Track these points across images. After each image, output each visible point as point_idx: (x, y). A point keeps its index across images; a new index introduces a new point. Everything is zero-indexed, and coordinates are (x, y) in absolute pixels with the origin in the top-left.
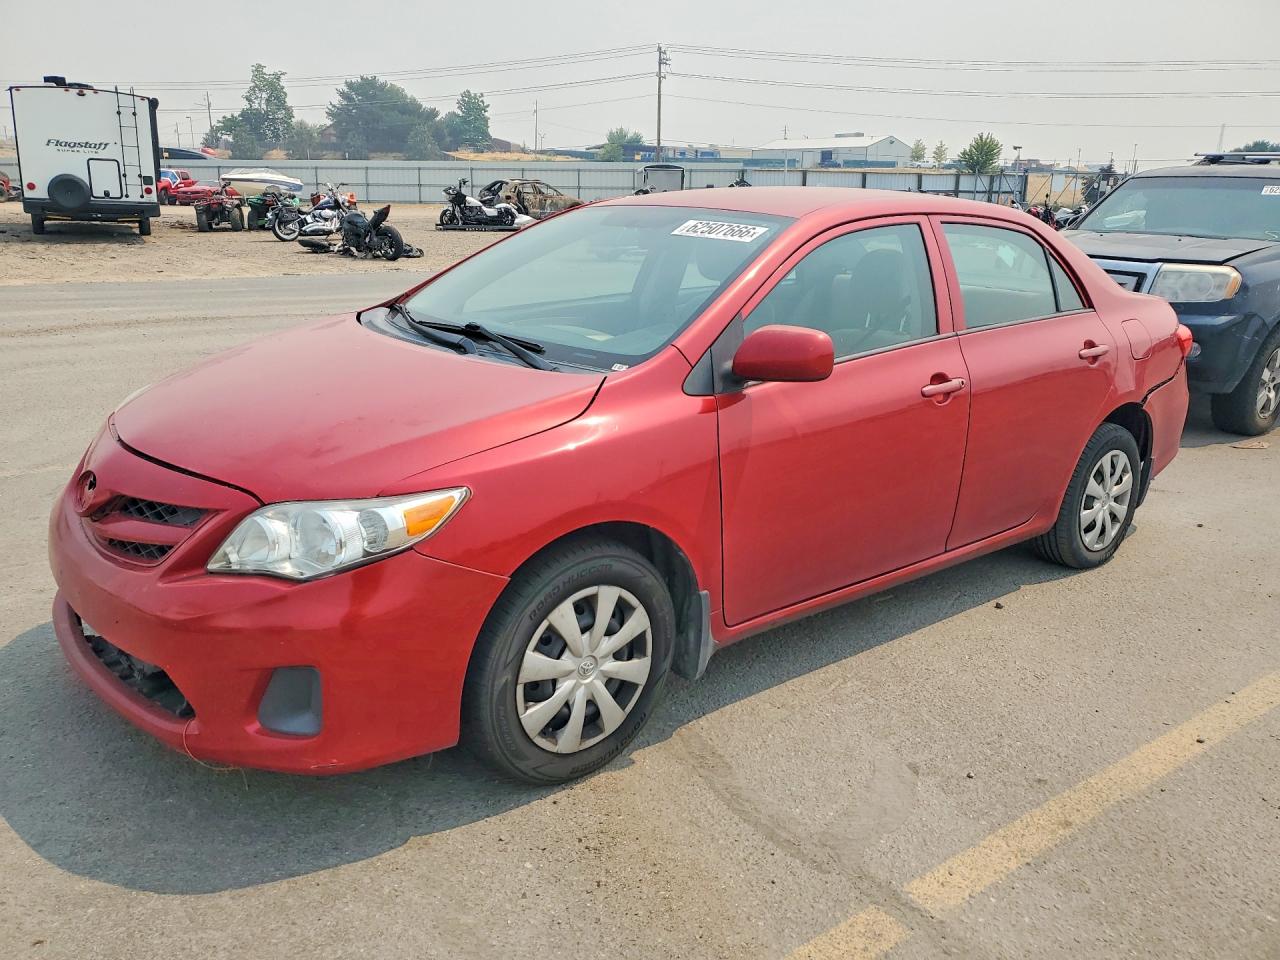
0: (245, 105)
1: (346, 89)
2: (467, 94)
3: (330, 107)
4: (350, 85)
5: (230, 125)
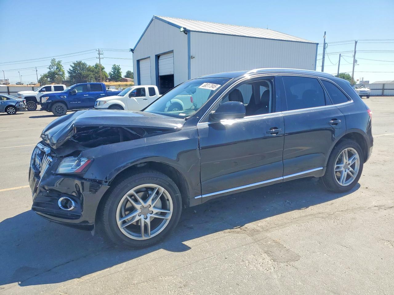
0: (48, 70)
1: (73, 65)
2: (115, 65)
3: (68, 70)
4: (74, 64)
5: (45, 76)
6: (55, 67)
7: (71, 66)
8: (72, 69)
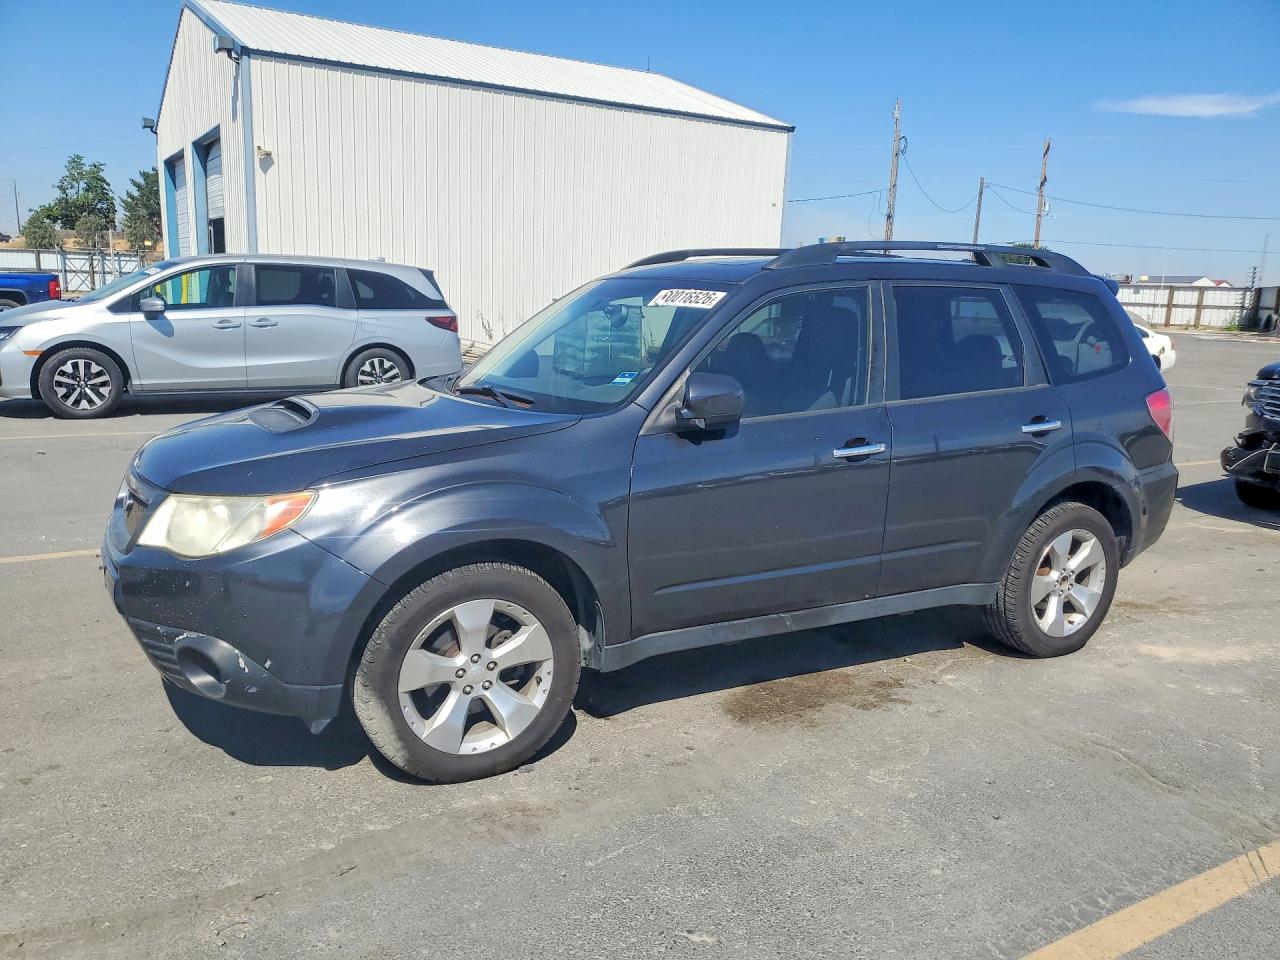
6: (82, 185)
7: (134, 183)
8: (136, 193)
